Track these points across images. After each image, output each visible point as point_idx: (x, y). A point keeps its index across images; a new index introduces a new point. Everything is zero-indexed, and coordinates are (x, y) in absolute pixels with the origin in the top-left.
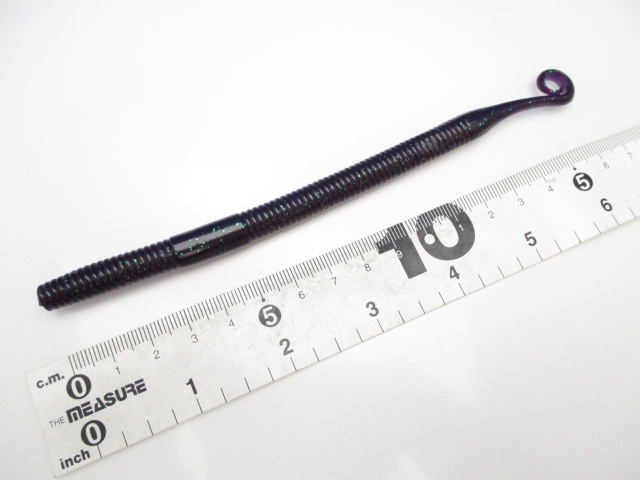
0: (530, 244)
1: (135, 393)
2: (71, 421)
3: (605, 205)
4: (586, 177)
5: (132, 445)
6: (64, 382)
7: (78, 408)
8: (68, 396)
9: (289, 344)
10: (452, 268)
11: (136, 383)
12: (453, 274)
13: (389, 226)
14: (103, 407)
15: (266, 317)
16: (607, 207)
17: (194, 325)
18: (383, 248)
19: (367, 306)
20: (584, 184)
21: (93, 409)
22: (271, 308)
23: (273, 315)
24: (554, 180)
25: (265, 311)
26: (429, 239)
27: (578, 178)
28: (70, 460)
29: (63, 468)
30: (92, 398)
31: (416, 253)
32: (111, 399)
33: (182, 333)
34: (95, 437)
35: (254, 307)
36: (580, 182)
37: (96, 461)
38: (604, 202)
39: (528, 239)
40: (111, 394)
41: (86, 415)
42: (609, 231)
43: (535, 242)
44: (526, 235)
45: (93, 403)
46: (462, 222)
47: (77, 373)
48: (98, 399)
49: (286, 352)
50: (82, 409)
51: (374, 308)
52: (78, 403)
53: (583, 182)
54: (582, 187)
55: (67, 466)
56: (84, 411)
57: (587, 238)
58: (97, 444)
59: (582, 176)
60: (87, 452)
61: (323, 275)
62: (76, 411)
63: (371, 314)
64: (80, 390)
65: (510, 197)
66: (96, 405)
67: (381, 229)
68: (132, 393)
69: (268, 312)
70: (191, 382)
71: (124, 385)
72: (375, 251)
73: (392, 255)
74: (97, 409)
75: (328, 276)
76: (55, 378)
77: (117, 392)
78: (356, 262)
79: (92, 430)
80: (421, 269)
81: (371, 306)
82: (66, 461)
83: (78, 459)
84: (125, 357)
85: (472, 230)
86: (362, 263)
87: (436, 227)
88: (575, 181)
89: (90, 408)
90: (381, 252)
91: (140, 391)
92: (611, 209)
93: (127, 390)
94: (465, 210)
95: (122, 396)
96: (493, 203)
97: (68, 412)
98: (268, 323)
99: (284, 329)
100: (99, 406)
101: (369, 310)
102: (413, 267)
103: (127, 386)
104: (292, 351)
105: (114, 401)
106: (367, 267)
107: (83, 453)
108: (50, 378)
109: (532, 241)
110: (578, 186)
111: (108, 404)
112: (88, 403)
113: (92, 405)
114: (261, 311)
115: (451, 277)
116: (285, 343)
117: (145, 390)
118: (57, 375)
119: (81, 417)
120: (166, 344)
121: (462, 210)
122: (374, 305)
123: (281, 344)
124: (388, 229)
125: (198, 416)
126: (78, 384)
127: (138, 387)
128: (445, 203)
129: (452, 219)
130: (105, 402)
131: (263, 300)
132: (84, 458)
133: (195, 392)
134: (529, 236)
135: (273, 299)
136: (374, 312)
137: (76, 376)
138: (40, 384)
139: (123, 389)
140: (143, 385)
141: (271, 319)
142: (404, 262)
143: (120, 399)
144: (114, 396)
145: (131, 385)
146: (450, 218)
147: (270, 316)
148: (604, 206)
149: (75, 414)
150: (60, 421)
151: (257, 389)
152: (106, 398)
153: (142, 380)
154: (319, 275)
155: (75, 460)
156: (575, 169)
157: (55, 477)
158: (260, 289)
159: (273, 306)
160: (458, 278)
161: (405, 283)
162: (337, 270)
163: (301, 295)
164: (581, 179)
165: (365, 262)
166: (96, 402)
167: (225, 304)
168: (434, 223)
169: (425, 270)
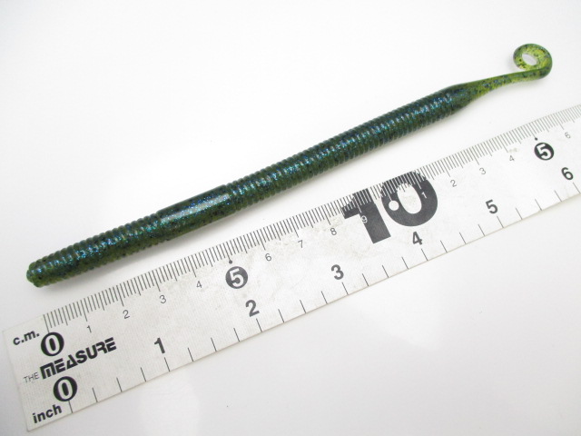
0: (491, 212)
1: (105, 352)
2: (44, 377)
3: (566, 173)
4: (548, 147)
5: (102, 401)
6: (39, 340)
7: (51, 365)
8: (42, 352)
9: (254, 305)
10: (415, 234)
11: (107, 341)
12: (416, 239)
13: (355, 191)
14: (75, 364)
15: (233, 278)
16: (568, 176)
17: (163, 286)
18: (348, 213)
19: (333, 269)
20: (545, 154)
21: (65, 366)
22: (238, 270)
23: (240, 276)
24: (515, 150)
25: (231, 273)
26: (394, 206)
27: (539, 148)
28: (42, 414)
29: (36, 422)
30: (64, 356)
31: (380, 219)
32: (82, 357)
33: (151, 294)
34: (66, 393)
35: (222, 268)
36: (541, 152)
37: (68, 415)
38: (565, 171)
39: (489, 207)
40: (82, 352)
41: (59, 371)
42: (570, 199)
43: (496, 211)
44: (487, 203)
45: (66, 360)
46: (426, 190)
47: (51, 332)
48: (70, 356)
49: (252, 314)
50: (55, 365)
51: (339, 271)
52: (52, 360)
53: (543, 152)
54: (543, 157)
55: (40, 420)
56: (58, 367)
57: (547, 206)
58: (68, 400)
59: (543, 145)
60: (59, 407)
61: (290, 238)
62: (50, 368)
63: (336, 277)
64: (53, 347)
65: (472, 166)
66: (68, 362)
67: (348, 195)
68: (102, 351)
69: (235, 274)
70: (159, 342)
71: (95, 343)
72: (341, 215)
73: (357, 221)
74: (69, 366)
75: (295, 239)
76: (30, 335)
77: (88, 349)
78: (322, 226)
79: (64, 386)
80: (385, 234)
81: (336, 269)
82: (39, 416)
83: (50, 413)
84: (96, 316)
85: (435, 197)
86: (329, 227)
87: (400, 194)
88: (536, 151)
89: (62, 365)
90: (346, 217)
91: (110, 350)
92: (572, 177)
93: (97, 348)
94: (427, 179)
95: (92, 354)
96: (455, 172)
97: (42, 368)
98: (235, 284)
99: (250, 291)
100: (71, 363)
101: (334, 273)
102: (378, 232)
103: (98, 345)
104: (258, 312)
105: (85, 359)
106: (333, 231)
107: (55, 409)
108: (25, 336)
109: (493, 209)
110: (539, 156)
111: (79, 362)
112: (61, 360)
113: (65, 362)
114: (228, 272)
115: (414, 242)
116: (251, 305)
117: (115, 348)
118: (33, 332)
119: (54, 373)
120: (133, 303)
121: (425, 178)
122: (339, 268)
123: (247, 305)
124: (354, 195)
125: (166, 373)
126: (52, 342)
127: (108, 346)
128: (408, 171)
129: (416, 187)
130: (76, 359)
131: (231, 262)
132: (56, 413)
133: (163, 352)
134: (490, 204)
135: (240, 261)
136: (339, 275)
137: (50, 334)
138: (17, 341)
139: (94, 347)
140: (113, 343)
141: (237, 281)
142: (369, 227)
143: (92, 357)
144: (86, 354)
145: (101, 343)
146: (414, 187)
147: (237, 278)
148: (565, 175)
149: (48, 371)
150: (35, 376)
151: (223, 349)
152: (78, 356)
153: (112, 339)
154: (285, 238)
155: (47, 415)
156: (536, 139)
157: (28, 431)
158: (227, 251)
159: (240, 268)
160: (421, 243)
161: (369, 248)
162: (303, 233)
163: (268, 257)
164: (542, 148)
165: (331, 226)
166: (69, 359)
167: (192, 265)
168: (398, 189)
169: (389, 236)
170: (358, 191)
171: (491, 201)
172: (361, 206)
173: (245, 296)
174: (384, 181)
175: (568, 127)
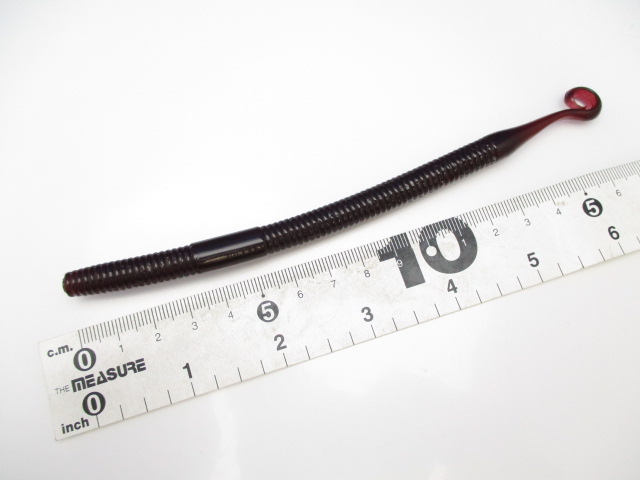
0: (532, 265)
1: (135, 371)
2: (75, 390)
3: (613, 233)
4: (597, 203)
5: (128, 419)
6: (73, 353)
7: (82, 379)
8: (76, 370)
9: (283, 340)
10: (451, 282)
11: (137, 361)
12: (451, 287)
13: (393, 235)
14: (105, 381)
15: (264, 312)
16: (615, 235)
17: (196, 313)
18: (384, 255)
19: (363, 311)
20: (594, 210)
21: (96, 382)
22: (269, 304)
23: (271, 311)
24: (563, 203)
25: (263, 306)
26: (431, 251)
27: (588, 203)
28: (71, 425)
29: (64, 432)
30: (95, 372)
31: (416, 264)
32: (112, 374)
33: (184, 319)
34: (95, 407)
35: (254, 301)
36: (589, 208)
37: (94, 430)
38: (612, 230)
39: (530, 260)
40: (113, 369)
41: (90, 386)
42: (613, 259)
43: (538, 264)
44: (529, 255)
46: (466, 237)
47: (84, 347)
48: (101, 373)
49: (279, 348)
50: (86, 380)
51: (369, 313)
52: (83, 374)
53: (593, 207)
54: (591, 213)
55: (68, 431)
56: (88, 382)
57: (590, 264)
58: (96, 414)
59: (593, 201)
60: (87, 421)
61: (323, 277)
62: (80, 382)
63: (365, 319)
64: (85, 363)
65: (517, 217)
66: (99, 378)
67: (385, 238)
68: (132, 371)
69: (266, 308)
70: (187, 366)
71: (126, 363)
72: (376, 258)
73: (393, 264)
74: (99, 382)
75: (328, 278)
76: (64, 349)
77: (118, 368)
78: (356, 267)
79: (93, 401)
80: (421, 280)
81: (366, 311)
82: (67, 427)
83: (78, 426)
84: (129, 337)
85: (475, 245)
86: (363, 269)
87: (439, 239)
88: (585, 206)
89: (93, 380)
90: (381, 260)
91: (140, 370)
92: (618, 237)
93: (128, 367)
94: (469, 226)
95: (123, 372)
96: (499, 221)
97: (73, 382)
98: (266, 318)
99: (280, 325)
100: (102, 379)
101: (364, 315)
102: (412, 277)
103: (129, 364)
104: (285, 347)
105: (115, 376)
106: (367, 273)
107: (83, 421)
108: (59, 349)
109: (534, 262)
110: (587, 212)
111: (110, 379)
112: (92, 375)
113: (96, 377)
114: (260, 306)
115: (449, 290)
116: (279, 339)
117: (144, 369)
118: (66, 346)
119: (84, 388)
120: (167, 328)
121: (467, 225)
122: (369, 310)
123: (276, 339)
124: (391, 238)
125: (192, 398)
126: (84, 357)
127: (139, 366)
128: (450, 217)
129: (456, 233)
130: (107, 376)
131: (263, 296)
132: (83, 426)
133: (191, 376)
134: (531, 257)
135: (272, 295)
136: (368, 317)
137: (83, 350)
138: (51, 353)
139: (124, 366)
140: (143, 364)
141: (268, 314)
142: (403, 271)
143: (122, 376)
144: (116, 372)
145: (132, 363)
146: (454, 232)
148: (611, 234)
149: (79, 385)
150: (66, 389)
151: (248, 380)
152: (108, 373)
153: (142, 360)
154: (319, 277)
155: (75, 427)
156: (586, 194)
157: (56, 440)
158: (260, 285)
159: (272, 303)
160: (456, 292)
161: (402, 292)
162: (337, 273)
163: (300, 294)
164: (591, 204)
165: (365, 268)
166: (99, 375)
167: (226, 296)
168: (437, 235)
169: (424, 281)
170: (396, 234)
172: (397, 250)
174: (424, 225)
175: (620, 184)
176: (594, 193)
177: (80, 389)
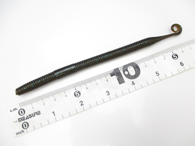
0: (157, 75)
1: (37, 115)
2: (19, 122)
5: (36, 129)
6: (18, 111)
7: (21, 118)
8: (19, 115)
10: (133, 82)
11: (38, 112)
12: (133, 83)
14: (28, 118)
15: (76, 94)
17: (55, 96)
18: (112, 75)
19: (106, 92)
20: (175, 57)
22: (78, 92)
23: (78, 94)
24: (166, 56)
26: (126, 73)
27: (173, 55)
28: (19, 133)
29: (17, 135)
30: (25, 116)
31: (122, 77)
32: (30, 116)
33: (52, 98)
34: (26, 126)
35: (73, 91)
36: (174, 57)
37: (26, 133)
38: (181, 63)
40: (31, 115)
41: (24, 120)
42: (182, 72)
43: (159, 75)
44: (156, 72)
46: (137, 68)
47: (21, 108)
48: (27, 116)
49: (81, 105)
50: (22, 118)
53: (175, 56)
54: (175, 58)
57: (175, 74)
58: (26, 129)
59: (175, 55)
60: (23, 131)
63: (107, 95)
64: (22, 113)
65: (152, 61)
66: (26, 118)
67: (112, 69)
70: (53, 112)
73: (115, 77)
74: (27, 119)
75: (95, 83)
76: (15, 109)
77: (32, 114)
78: (104, 79)
81: (107, 92)
82: (18, 133)
83: (21, 132)
84: (35, 104)
85: (140, 70)
87: (129, 69)
88: (173, 56)
90: (111, 76)
92: (183, 65)
93: (35, 114)
94: (138, 64)
95: (34, 115)
96: (147, 62)
97: (19, 119)
98: (77, 96)
99: (81, 98)
100: (27, 118)
101: (107, 93)
102: (121, 81)
103: (35, 113)
104: (83, 105)
105: (31, 117)
106: (107, 80)
107: (22, 131)
108: (14, 109)
109: (158, 74)
110: (173, 58)
111: (30, 118)
113: (25, 117)
114: (75, 93)
115: (132, 84)
116: (81, 102)
117: (40, 114)
118: (16, 108)
119: (22, 121)
120: (46, 101)
121: (137, 64)
123: (80, 102)
124: (114, 69)
125: (55, 122)
126: (21, 111)
127: (38, 113)
128: (132, 62)
129: (134, 67)
130: (29, 117)
131: (76, 89)
132: (23, 133)
133: (55, 115)
134: (157, 73)
135: (78, 89)
136: (108, 94)
138: (11, 111)
139: (34, 113)
140: (40, 112)
141: (78, 95)
142: (118, 79)
143: (33, 116)
144: (32, 115)
145: (36, 112)
147: (77, 94)
148: (181, 64)
149: (20, 120)
150: (16, 121)
151: (72, 115)
152: (29, 116)
153: (39, 111)
154: (93, 82)
156: (173, 52)
157: (14, 137)
158: (75, 86)
159: (78, 91)
160: (134, 85)
161: (118, 86)
162: (98, 81)
163: (87, 88)
164: (174, 56)
165: (106, 79)
166: (26, 117)
167: (64, 90)
168: (128, 68)
169: (125, 82)
171: (157, 72)
172: (116, 73)
173: (80, 100)
174: (124, 65)
175: (183, 49)
176: (175, 52)
177: (21, 121)
